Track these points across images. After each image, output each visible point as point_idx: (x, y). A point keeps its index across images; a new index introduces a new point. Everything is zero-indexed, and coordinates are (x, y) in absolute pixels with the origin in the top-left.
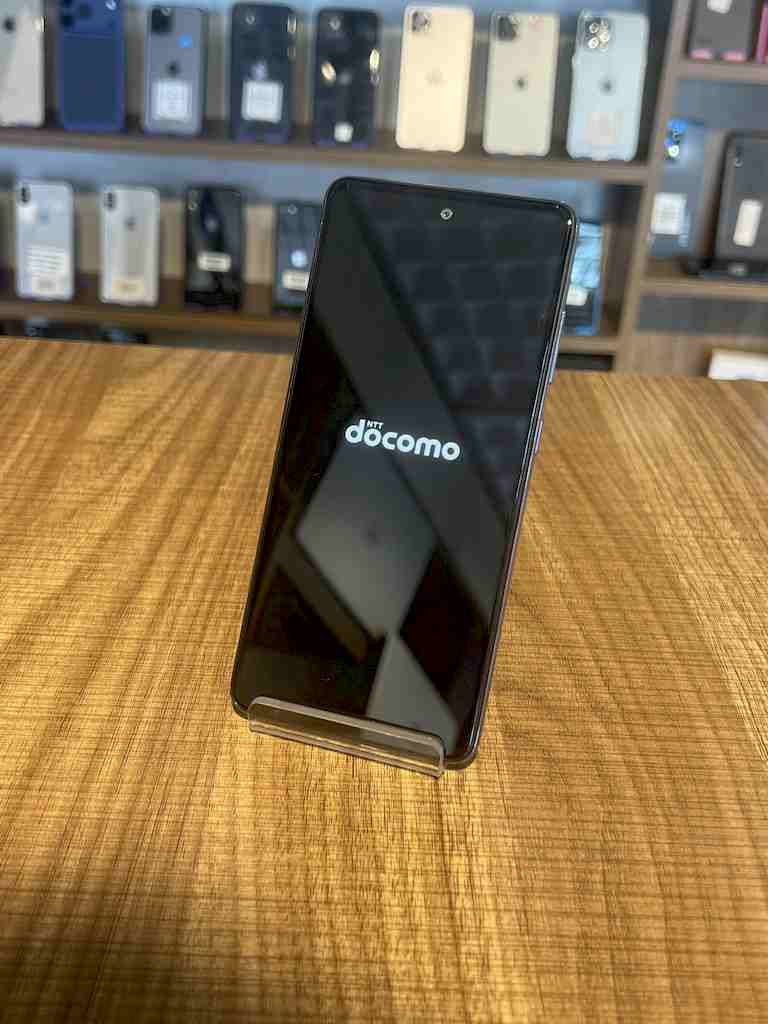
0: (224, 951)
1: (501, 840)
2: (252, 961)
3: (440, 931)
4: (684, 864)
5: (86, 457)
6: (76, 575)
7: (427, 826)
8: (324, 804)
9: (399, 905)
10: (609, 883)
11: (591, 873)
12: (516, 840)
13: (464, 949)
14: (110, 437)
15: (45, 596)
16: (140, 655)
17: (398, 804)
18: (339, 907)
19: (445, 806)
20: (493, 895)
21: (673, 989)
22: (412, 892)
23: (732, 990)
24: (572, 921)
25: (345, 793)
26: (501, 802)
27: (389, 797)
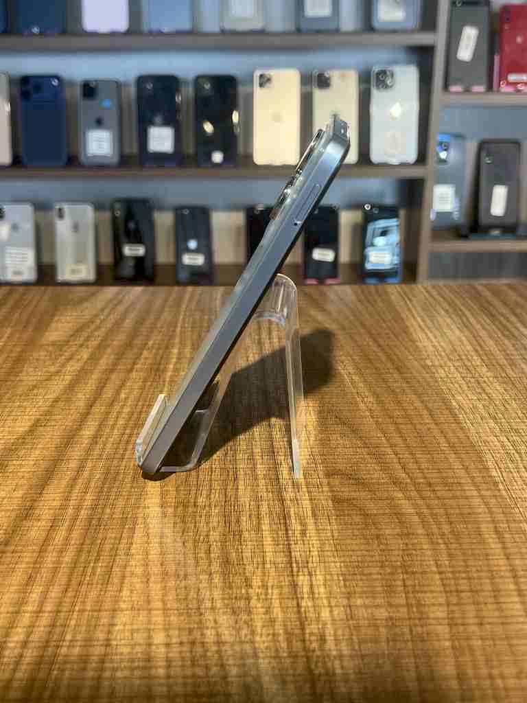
0: (142, 641)
1: (333, 564)
2: (160, 646)
3: (291, 622)
4: (459, 572)
5: (43, 353)
6: (36, 425)
7: (282, 559)
8: (209, 550)
9: (262, 607)
10: (407, 586)
11: (395, 580)
12: (342, 564)
13: (307, 631)
14: (60, 341)
15: (14, 437)
16: (81, 469)
17: (261, 547)
18: (221, 611)
19: (293, 546)
20: (327, 598)
21: (453, 647)
22: (271, 599)
23: (495, 645)
24: (383, 610)
25: (224, 542)
26: (332, 541)
27: (255, 543)
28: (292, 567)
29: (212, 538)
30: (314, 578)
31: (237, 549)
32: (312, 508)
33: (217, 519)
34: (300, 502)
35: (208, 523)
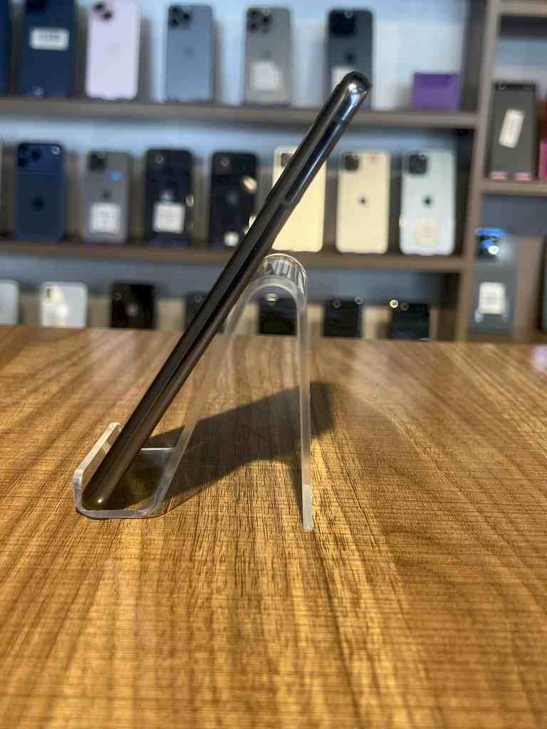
1: (404, 648)
7: (322, 635)
8: (211, 619)
10: (528, 683)
11: (506, 673)
12: (420, 648)
17: (292, 618)
18: (228, 705)
19: (341, 620)
20: (400, 694)
25: (233, 609)
26: (400, 616)
27: (281, 612)
28: (341, 648)
29: (215, 603)
30: (377, 664)
31: (255, 619)
32: (366, 570)
33: (224, 578)
34: (347, 562)
35: (209, 583)
